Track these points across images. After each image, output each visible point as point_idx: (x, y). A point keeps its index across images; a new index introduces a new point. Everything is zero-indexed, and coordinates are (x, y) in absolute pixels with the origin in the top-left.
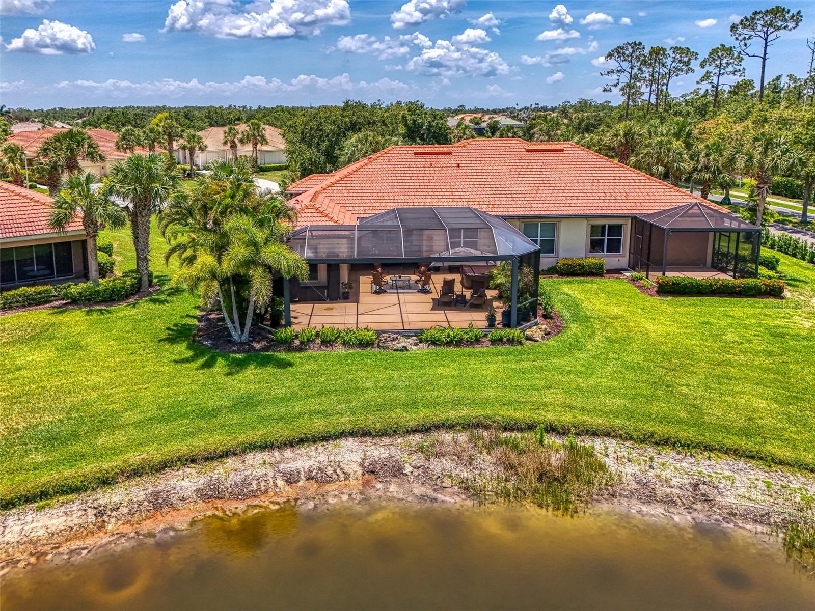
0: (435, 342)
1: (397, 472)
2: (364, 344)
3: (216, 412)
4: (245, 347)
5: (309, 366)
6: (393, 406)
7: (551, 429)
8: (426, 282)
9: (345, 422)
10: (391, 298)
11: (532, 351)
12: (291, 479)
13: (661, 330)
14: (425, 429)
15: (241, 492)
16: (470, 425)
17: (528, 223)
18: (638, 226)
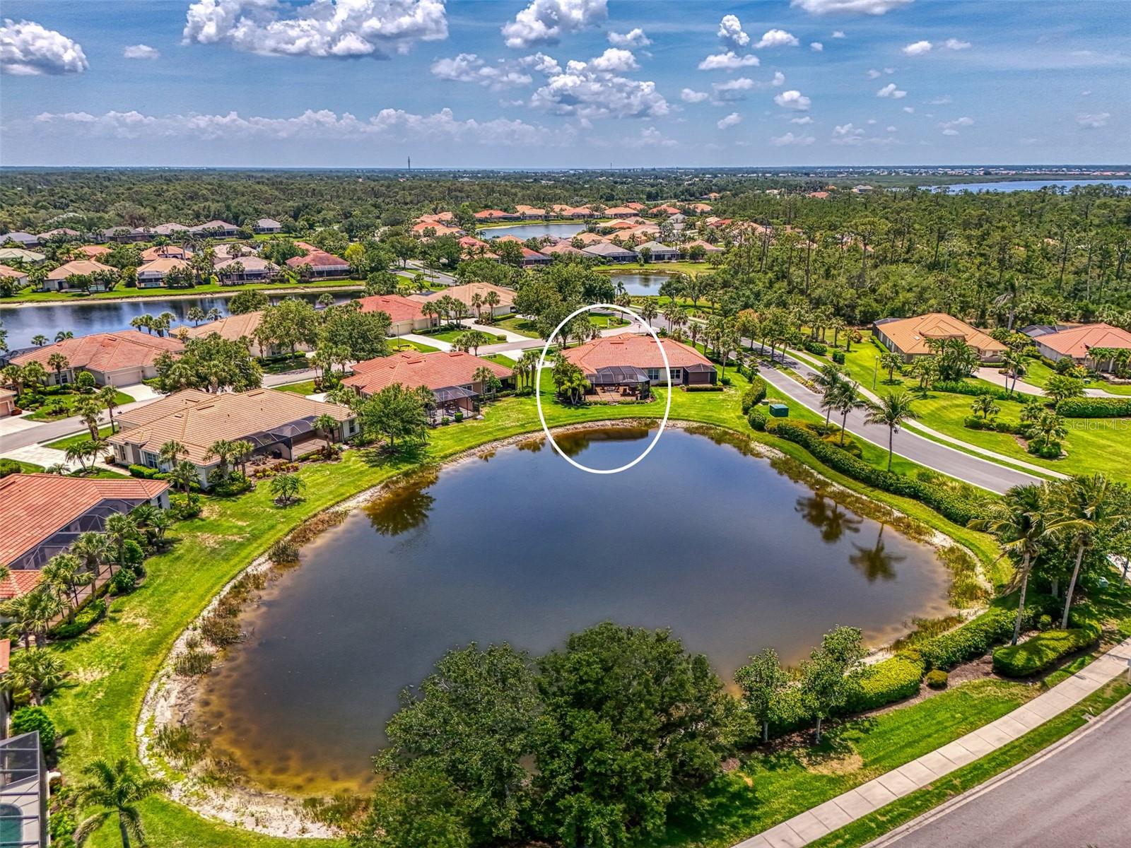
0: (622, 404)
3: (578, 416)
4: (575, 405)
5: (593, 408)
6: (614, 415)
7: (649, 418)
8: (618, 389)
9: (606, 417)
10: (608, 393)
11: (647, 405)
12: (598, 426)
13: (681, 400)
14: (622, 419)
16: (631, 418)
17: (650, 370)
18: (684, 370)
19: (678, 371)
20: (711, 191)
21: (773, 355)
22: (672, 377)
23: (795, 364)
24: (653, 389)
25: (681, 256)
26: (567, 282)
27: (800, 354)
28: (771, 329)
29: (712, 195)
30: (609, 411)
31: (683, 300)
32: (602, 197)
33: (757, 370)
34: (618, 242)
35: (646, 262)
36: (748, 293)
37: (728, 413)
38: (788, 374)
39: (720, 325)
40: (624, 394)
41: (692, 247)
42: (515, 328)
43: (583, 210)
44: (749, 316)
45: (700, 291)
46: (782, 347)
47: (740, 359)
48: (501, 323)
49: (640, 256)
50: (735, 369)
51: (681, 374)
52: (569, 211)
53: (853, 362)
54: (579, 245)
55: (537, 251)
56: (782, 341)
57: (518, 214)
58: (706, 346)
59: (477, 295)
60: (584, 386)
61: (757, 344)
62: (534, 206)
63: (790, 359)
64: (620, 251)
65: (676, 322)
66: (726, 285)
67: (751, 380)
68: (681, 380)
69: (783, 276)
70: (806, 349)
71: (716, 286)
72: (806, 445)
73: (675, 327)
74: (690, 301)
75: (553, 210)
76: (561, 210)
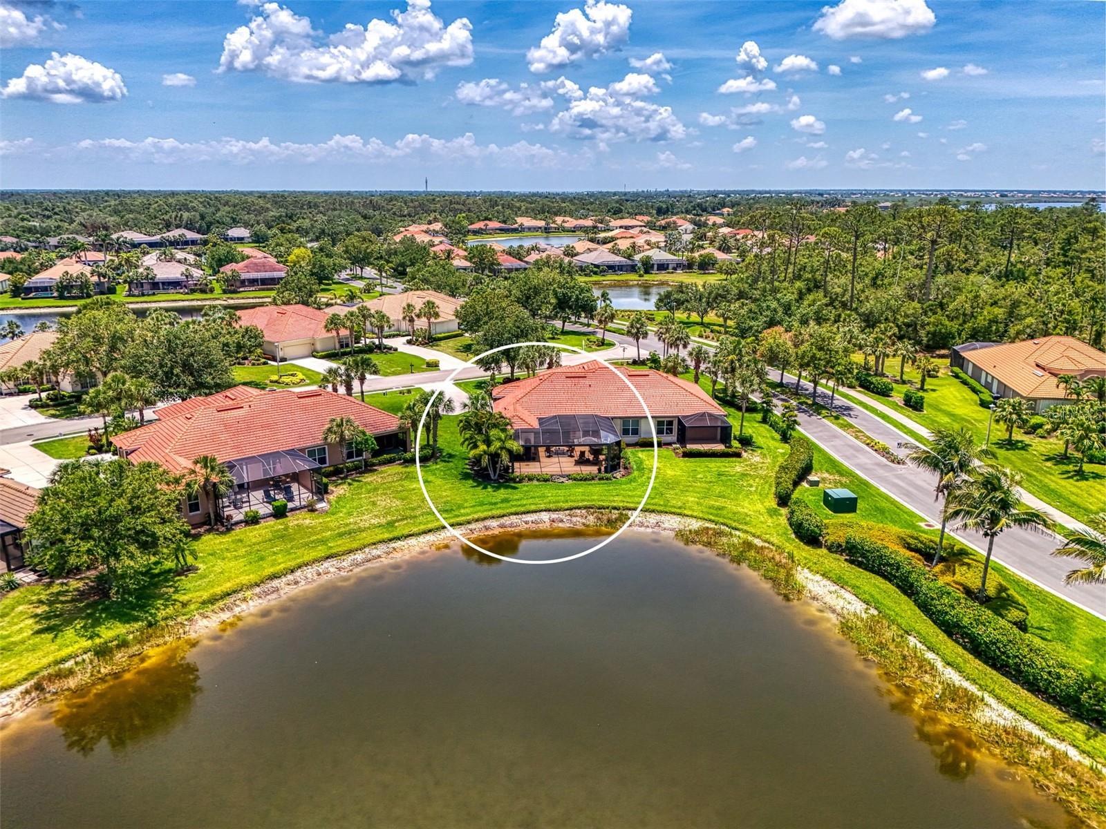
0: (575, 479)
1: (562, 521)
2: (546, 480)
3: (495, 504)
4: (495, 481)
5: (525, 489)
6: (558, 502)
7: (615, 508)
8: (572, 451)
9: (543, 506)
10: (555, 459)
11: (615, 483)
12: (526, 523)
13: (673, 473)
14: (571, 509)
15: (511, 526)
16: (586, 508)
17: (625, 420)
18: (680, 422)
19: (670, 423)
20: (724, 206)
21: (814, 395)
22: (659, 432)
23: (848, 409)
24: (629, 452)
25: (688, 266)
26: (537, 291)
27: (852, 393)
28: (814, 357)
29: (725, 210)
30: (551, 494)
31: (685, 315)
32: (609, 211)
33: (795, 422)
34: (615, 251)
35: (647, 272)
36: (774, 305)
37: (752, 502)
38: (842, 426)
39: (737, 350)
40: (582, 461)
41: (701, 256)
42: (458, 350)
43: (588, 223)
44: (779, 337)
45: (708, 303)
46: (831, 383)
47: (768, 403)
48: (442, 343)
49: (640, 265)
50: (759, 416)
51: (675, 427)
52: (571, 222)
53: (936, 408)
54: (570, 253)
55: (520, 259)
56: (830, 376)
57: (516, 226)
58: (715, 382)
59: (409, 306)
60: (510, 452)
61: (790, 377)
62: (535, 218)
63: (840, 401)
64: (618, 259)
65: (674, 344)
66: (741, 295)
67: (785, 438)
68: (673, 437)
69: (816, 285)
70: (861, 386)
71: (730, 298)
72: (908, 588)
73: (673, 351)
74: (695, 317)
75: (554, 222)
76: (564, 221)
